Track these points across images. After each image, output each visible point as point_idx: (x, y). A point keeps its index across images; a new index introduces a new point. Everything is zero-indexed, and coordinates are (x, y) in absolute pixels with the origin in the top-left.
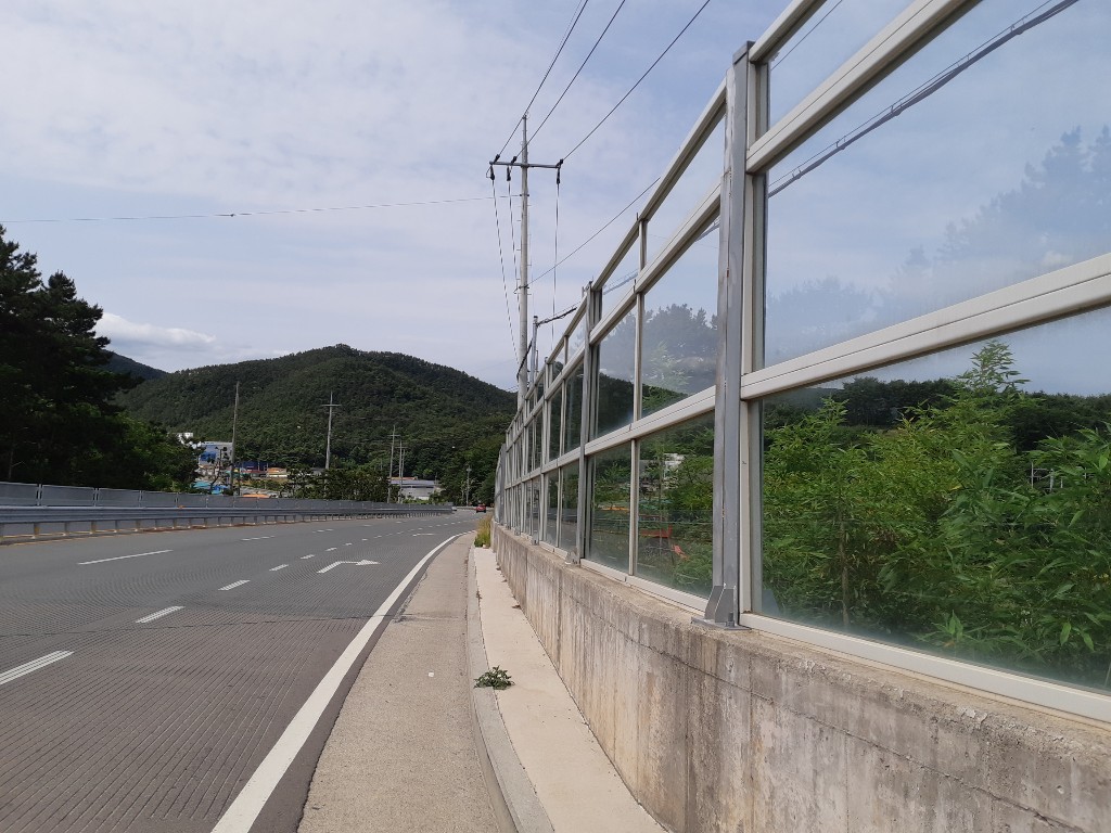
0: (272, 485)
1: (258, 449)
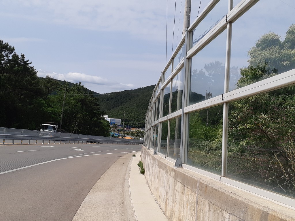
0: (133, 134)
1: (128, 122)
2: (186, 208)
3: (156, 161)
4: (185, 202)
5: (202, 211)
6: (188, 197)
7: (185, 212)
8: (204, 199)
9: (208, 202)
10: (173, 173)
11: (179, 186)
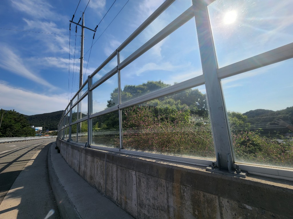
2: (96, 170)
3: (70, 146)
4: (96, 166)
5: (110, 171)
6: (97, 164)
7: (96, 172)
8: (111, 164)
9: (115, 165)
10: (84, 151)
11: (89, 158)
